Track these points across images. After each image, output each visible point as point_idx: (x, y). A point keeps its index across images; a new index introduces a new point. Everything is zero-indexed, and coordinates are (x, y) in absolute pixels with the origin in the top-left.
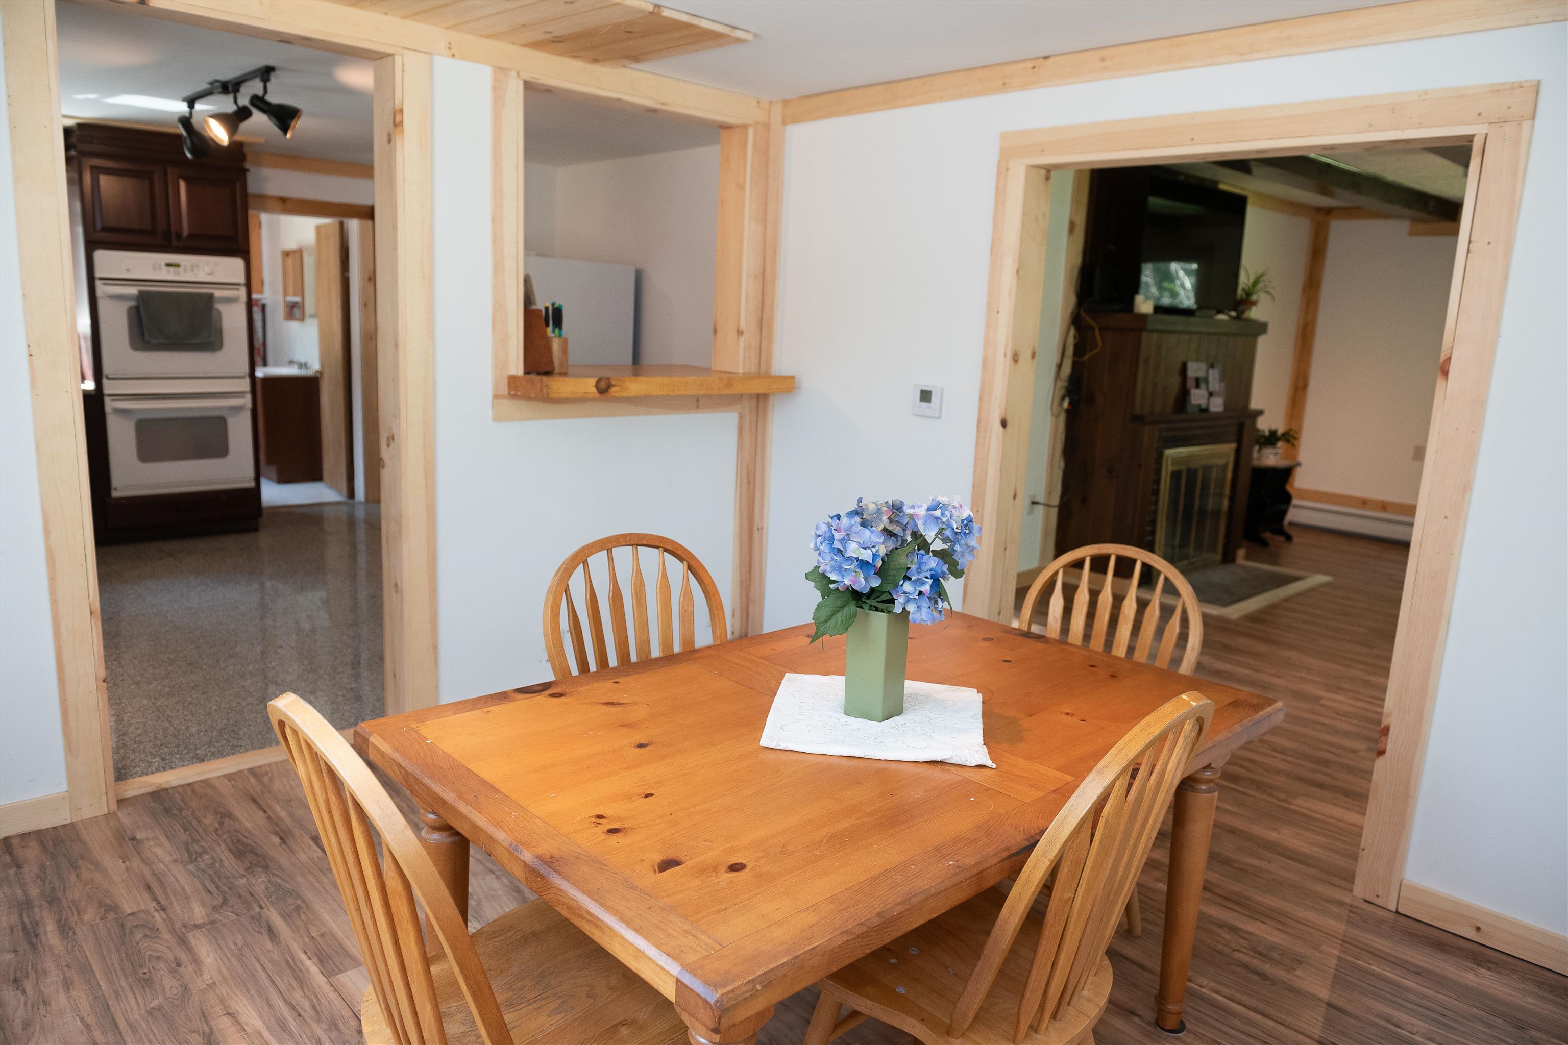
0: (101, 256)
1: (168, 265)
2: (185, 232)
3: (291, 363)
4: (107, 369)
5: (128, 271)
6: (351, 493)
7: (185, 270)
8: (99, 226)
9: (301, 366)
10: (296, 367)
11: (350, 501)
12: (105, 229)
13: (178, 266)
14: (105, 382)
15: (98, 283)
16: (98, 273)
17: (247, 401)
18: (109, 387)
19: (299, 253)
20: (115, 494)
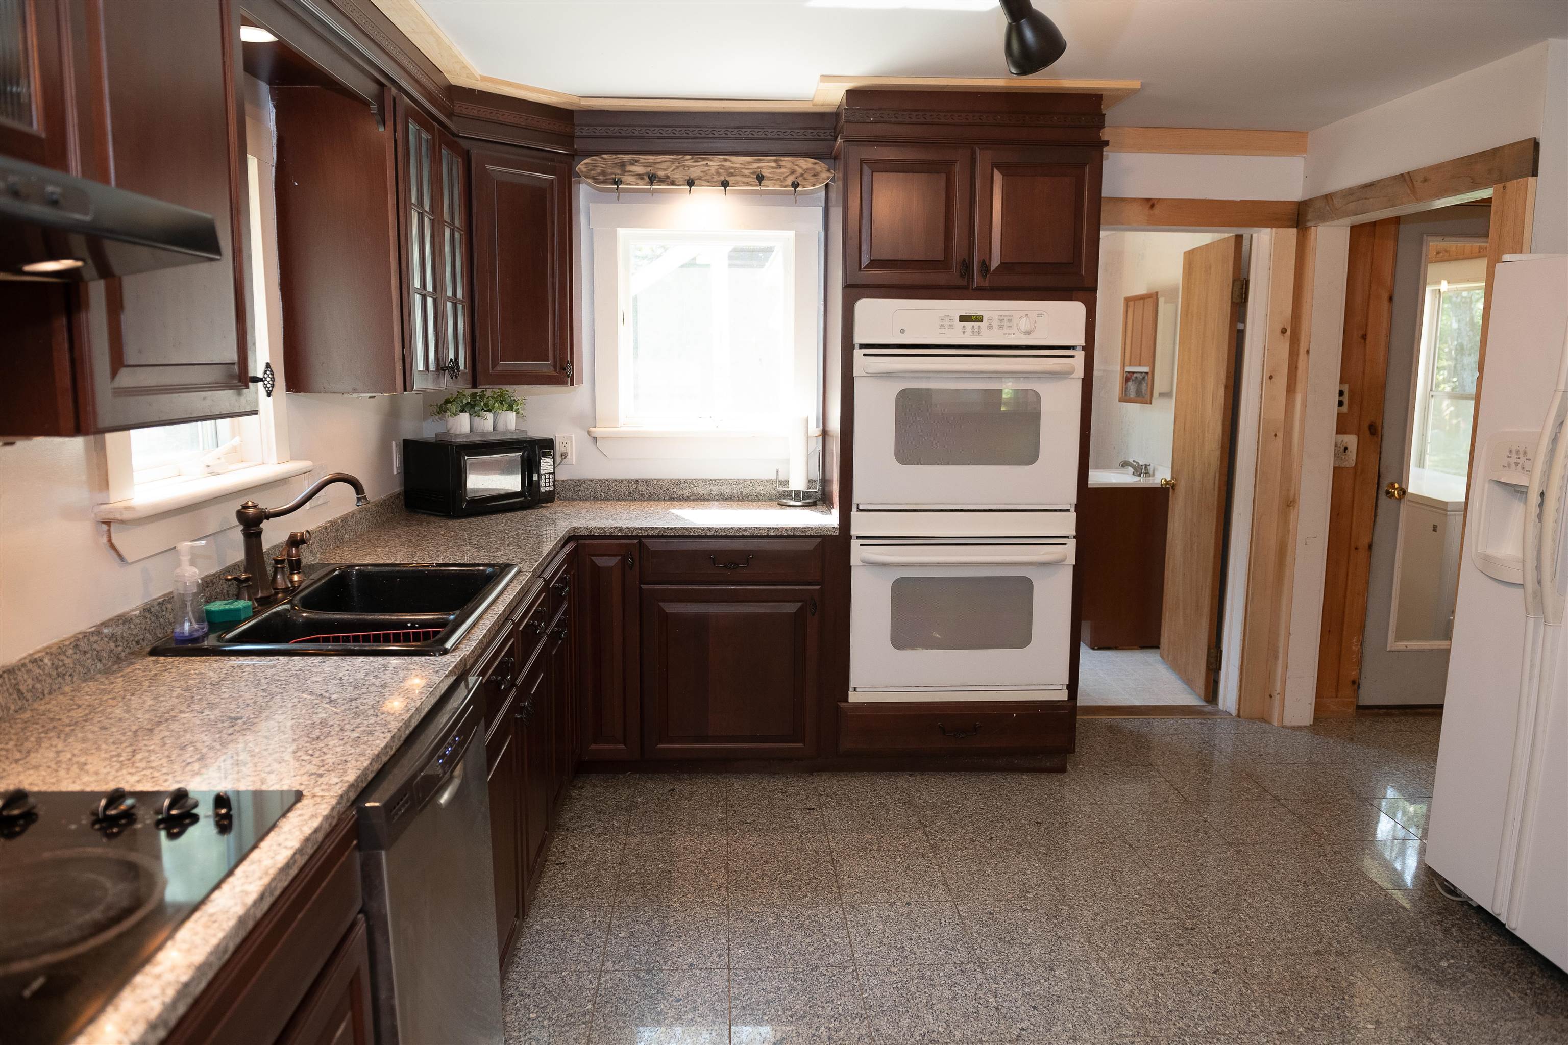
0: (865, 307)
1: (963, 319)
2: (995, 263)
3: (1125, 464)
4: (858, 496)
5: (902, 331)
6: (1212, 692)
7: (990, 327)
8: (865, 261)
9: (1140, 470)
10: (1131, 470)
11: (1210, 708)
12: (875, 263)
13: (979, 319)
14: (855, 516)
15: (858, 353)
16: (858, 339)
17: (1069, 550)
18: (860, 524)
19: (1151, 299)
20: (853, 698)
